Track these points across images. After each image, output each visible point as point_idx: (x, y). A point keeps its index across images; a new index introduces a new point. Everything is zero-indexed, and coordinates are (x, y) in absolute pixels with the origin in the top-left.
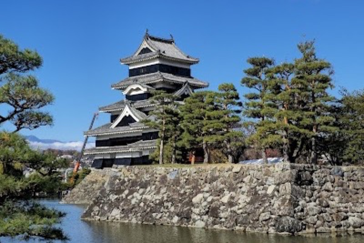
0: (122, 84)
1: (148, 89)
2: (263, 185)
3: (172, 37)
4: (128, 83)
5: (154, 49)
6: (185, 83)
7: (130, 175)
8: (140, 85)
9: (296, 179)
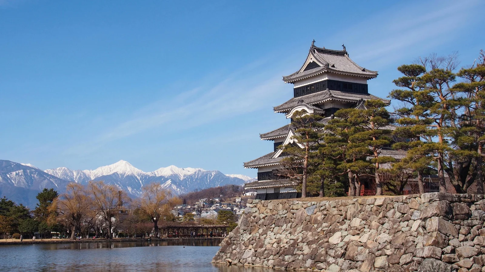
0: (286, 106)
1: (315, 110)
2: (408, 221)
3: (345, 48)
4: (292, 105)
5: (322, 64)
6: (360, 101)
7: (265, 212)
8: (306, 106)
9: (446, 212)
